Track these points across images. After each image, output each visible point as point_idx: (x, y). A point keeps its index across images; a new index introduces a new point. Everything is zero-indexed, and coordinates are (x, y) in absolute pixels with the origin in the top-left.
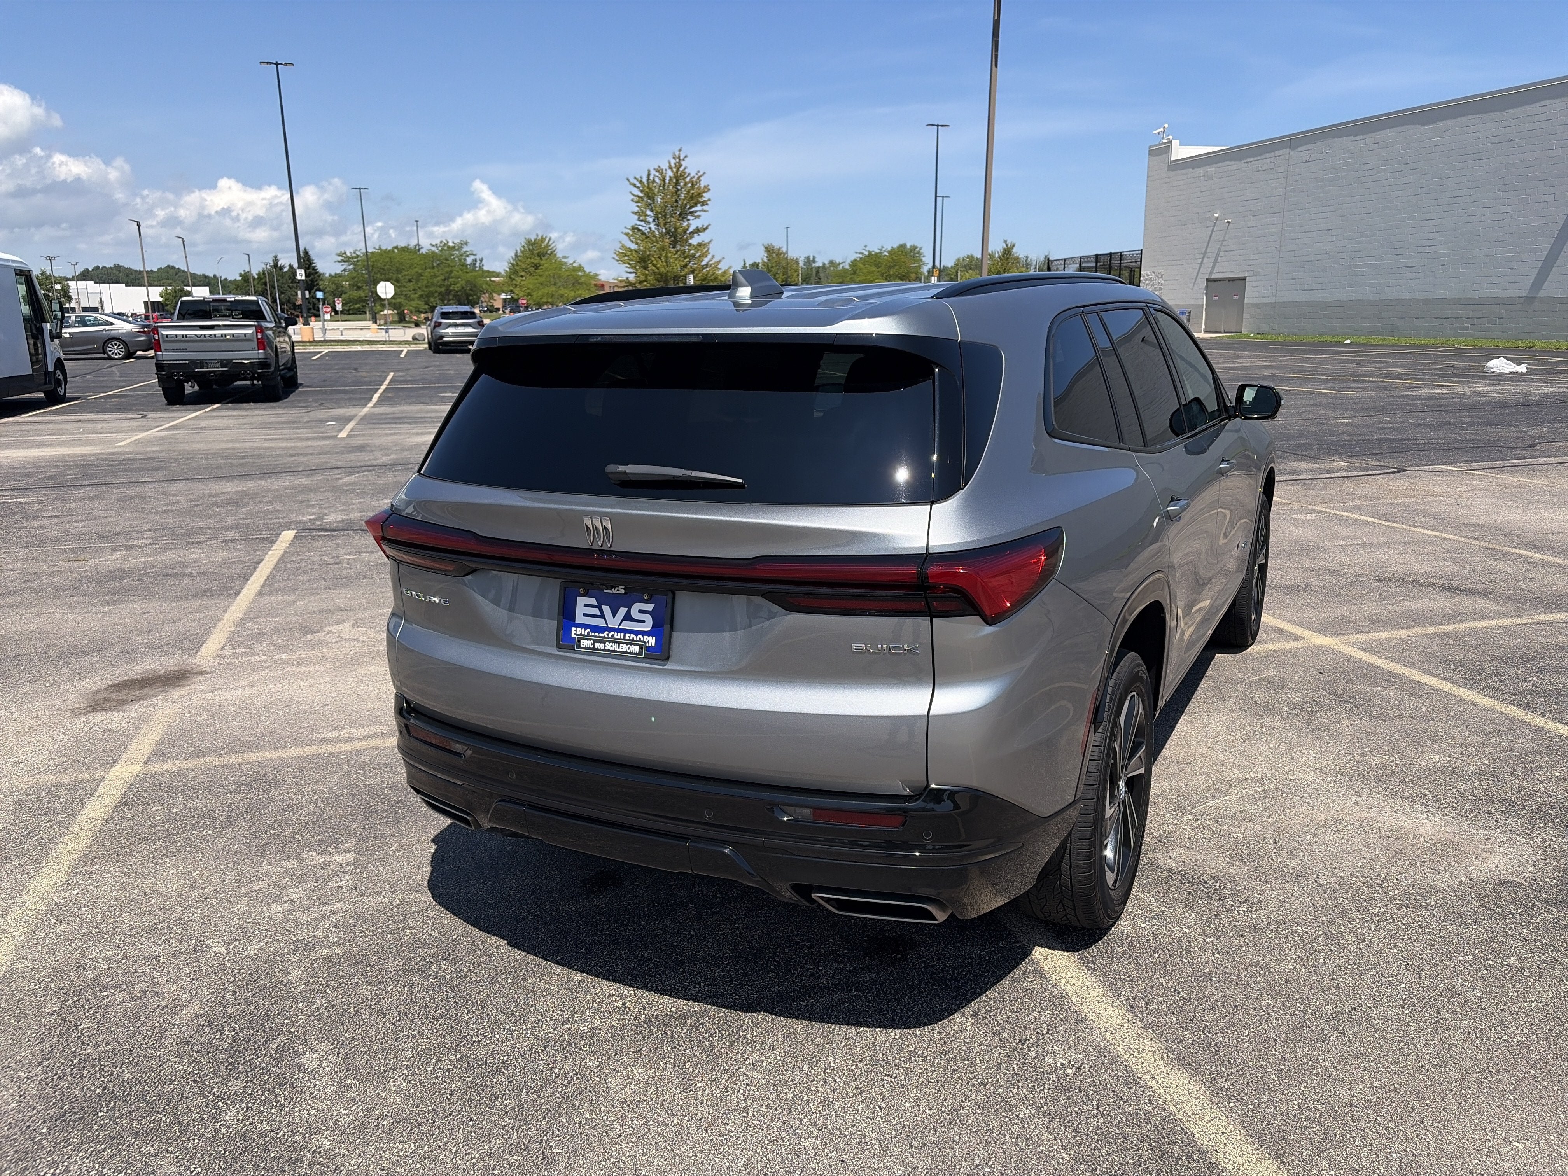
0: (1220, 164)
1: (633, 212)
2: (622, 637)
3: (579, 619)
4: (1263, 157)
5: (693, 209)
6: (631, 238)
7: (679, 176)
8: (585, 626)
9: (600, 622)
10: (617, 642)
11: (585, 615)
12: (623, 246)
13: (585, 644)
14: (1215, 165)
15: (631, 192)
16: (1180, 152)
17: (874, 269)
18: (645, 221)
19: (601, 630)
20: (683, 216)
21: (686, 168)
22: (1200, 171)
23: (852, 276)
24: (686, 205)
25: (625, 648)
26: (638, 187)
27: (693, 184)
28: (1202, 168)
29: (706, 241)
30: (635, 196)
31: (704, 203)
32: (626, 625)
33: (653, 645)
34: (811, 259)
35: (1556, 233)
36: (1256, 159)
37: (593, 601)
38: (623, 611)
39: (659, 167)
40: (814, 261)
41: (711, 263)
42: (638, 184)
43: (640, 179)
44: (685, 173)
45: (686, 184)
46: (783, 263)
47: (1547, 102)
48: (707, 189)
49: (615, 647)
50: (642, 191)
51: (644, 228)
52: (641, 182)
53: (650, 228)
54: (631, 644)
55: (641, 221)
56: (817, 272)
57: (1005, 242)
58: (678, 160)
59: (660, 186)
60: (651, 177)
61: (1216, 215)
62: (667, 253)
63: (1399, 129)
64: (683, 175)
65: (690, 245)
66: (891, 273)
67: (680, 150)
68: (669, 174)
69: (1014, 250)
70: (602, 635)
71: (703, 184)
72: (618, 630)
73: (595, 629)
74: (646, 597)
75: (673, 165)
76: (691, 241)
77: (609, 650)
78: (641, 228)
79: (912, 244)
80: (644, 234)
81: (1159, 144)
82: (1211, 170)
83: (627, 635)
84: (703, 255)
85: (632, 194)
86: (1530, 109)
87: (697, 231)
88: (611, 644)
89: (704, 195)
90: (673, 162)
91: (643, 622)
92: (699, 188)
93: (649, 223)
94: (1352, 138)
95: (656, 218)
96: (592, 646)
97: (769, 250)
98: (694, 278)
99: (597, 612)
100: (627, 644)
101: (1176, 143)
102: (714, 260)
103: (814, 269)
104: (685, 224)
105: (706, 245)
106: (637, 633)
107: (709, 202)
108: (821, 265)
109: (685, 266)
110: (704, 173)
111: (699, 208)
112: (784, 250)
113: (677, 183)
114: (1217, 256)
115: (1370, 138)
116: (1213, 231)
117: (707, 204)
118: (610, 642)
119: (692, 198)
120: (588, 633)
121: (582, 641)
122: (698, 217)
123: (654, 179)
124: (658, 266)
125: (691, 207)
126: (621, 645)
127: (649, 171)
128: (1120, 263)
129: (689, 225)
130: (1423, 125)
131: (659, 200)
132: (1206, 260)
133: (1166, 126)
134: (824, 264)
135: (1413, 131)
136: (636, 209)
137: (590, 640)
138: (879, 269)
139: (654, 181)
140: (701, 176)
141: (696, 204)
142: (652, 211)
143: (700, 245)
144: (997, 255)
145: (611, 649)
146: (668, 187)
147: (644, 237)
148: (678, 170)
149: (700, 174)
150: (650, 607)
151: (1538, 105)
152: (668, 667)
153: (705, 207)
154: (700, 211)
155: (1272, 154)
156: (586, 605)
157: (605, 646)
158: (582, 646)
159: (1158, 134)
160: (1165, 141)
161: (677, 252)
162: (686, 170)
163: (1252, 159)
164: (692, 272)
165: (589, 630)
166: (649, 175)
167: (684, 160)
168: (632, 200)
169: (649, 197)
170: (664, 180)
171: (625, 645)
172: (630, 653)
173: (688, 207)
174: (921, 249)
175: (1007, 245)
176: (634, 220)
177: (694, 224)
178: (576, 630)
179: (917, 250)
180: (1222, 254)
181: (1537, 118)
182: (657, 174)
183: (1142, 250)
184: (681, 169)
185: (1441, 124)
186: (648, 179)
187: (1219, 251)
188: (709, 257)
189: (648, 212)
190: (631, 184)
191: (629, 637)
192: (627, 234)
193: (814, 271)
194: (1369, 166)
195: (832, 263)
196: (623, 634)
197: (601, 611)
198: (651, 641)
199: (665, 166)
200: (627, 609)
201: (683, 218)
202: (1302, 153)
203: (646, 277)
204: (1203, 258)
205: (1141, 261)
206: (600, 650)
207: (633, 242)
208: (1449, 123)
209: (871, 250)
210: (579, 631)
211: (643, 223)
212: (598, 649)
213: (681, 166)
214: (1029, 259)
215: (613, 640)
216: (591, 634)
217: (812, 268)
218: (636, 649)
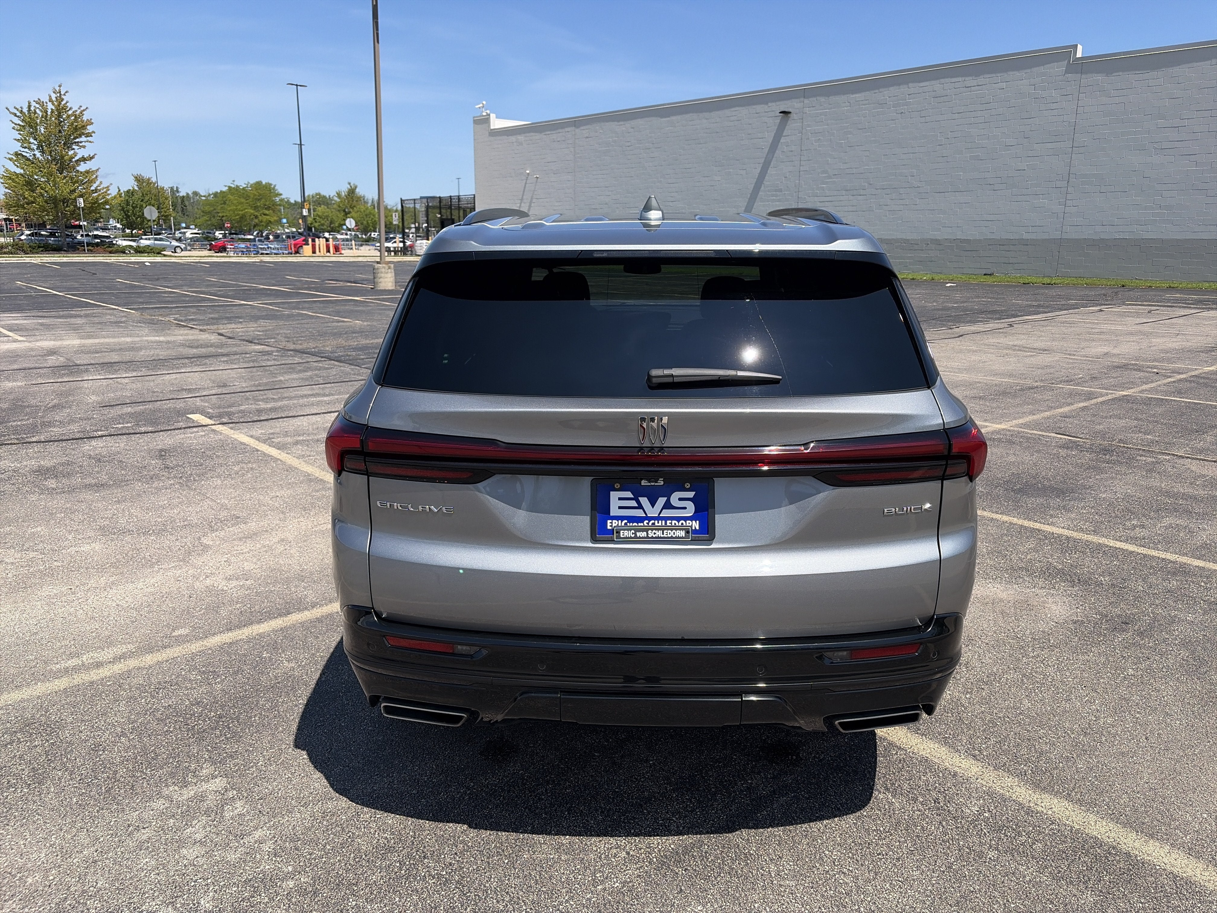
0: (528, 134)
1: (15, 139)
2: (664, 524)
3: (614, 511)
4: (557, 131)
5: (77, 140)
6: (16, 163)
7: (60, 109)
8: (621, 518)
9: (639, 513)
10: (660, 529)
11: (620, 508)
12: (7, 170)
13: (624, 534)
14: (523, 135)
15: (11, 121)
16: (497, 123)
17: (243, 200)
18: (29, 148)
19: (640, 520)
20: (68, 145)
21: (67, 102)
22: (513, 138)
23: (223, 206)
24: (70, 135)
25: (670, 534)
26: (18, 117)
27: (76, 117)
28: (515, 136)
29: (94, 169)
30: (16, 124)
31: (89, 135)
32: (666, 513)
33: (697, 528)
34: (175, 189)
35: (749, 196)
36: (552, 132)
37: (629, 494)
38: (662, 501)
39: (39, 99)
40: (178, 191)
41: (99, 188)
42: (18, 114)
43: (20, 109)
44: (67, 107)
45: (69, 116)
46: (153, 191)
47: (737, 108)
48: (90, 122)
49: (659, 533)
50: (23, 121)
51: (28, 154)
52: (21, 112)
53: (34, 155)
54: (676, 530)
55: (25, 148)
56: (183, 201)
57: (349, 184)
58: (58, 95)
59: (42, 117)
60: (32, 108)
61: (528, 172)
62: (55, 178)
63: (647, 119)
64: (65, 108)
65: (78, 171)
66: (259, 204)
67: (60, 86)
68: (50, 106)
69: (357, 190)
70: (642, 524)
71: (85, 118)
72: (658, 518)
73: (631, 519)
74: (688, 485)
75: (54, 99)
76: (78, 168)
77: (652, 537)
78: (24, 154)
79: (267, 182)
80: (28, 159)
81: (480, 116)
82: (521, 138)
83: (668, 522)
84: (91, 182)
85: (13, 123)
86: (727, 112)
87: (84, 159)
88: (654, 531)
89: (88, 127)
90: (54, 96)
91: (685, 508)
92: (82, 121)
93: (33, 150)
94: (616, 123)
95: (40, 147)
96: (633, 536)
97: (139, 179)
98: (84, 201)
99: (634, 503)
100: (672, 530)
101: (493, 116)
102: (102, 186)
103: (179, 198)
104: (71, 153)
105: (93, 172)
106: (678, 519)
107: (93, 134)
108: (185, 195)
109: (74, 191)
110: (87, 108)
111: (83, 139)
112: (154, 180)
113: (59, 116)
114: (531, 202)
115: (628, 124)
116: (526, 183)
117: (92, 136)
118: (652, 530)
119: (76, 129)
120: (626, 524)
121: (622, 532)
122: (84, 147)
123: (35, 110)
124: (47, 189)
125: (75, 138)
126: (665, 531)
127: (29, 103)
128: (459, 204)
129: (75, 154)
130: (661, 118)
131: (42, 130)
132: (523, 205)
133: (484, 102)
134: (188, 194)
135: (656, 121)
136: (19, 137)
137: (631, 530)
138: (248, 201)
139: (35, 113)
140: (84, 110)
141: (80, 136)
142: (36, 139)
143: (87, 172)
144: (343, 194)
145: (654, 536)
146: (51, 118)
147: (28, 163)
148: (60, 103)
149: (82, 109)
150: (691, 494)
151: (733, 109)
152: (713, 546)
153: (89, 139)
154: (85, 142)
155: (563, 130)
156: (620, 499)
157: (647, 534)
158: (622, 536)
159: (480, 107)
160: (484, 114)
161: (65, 177)
162: (68, 104)
163: (549, 132)
164: (81, 196)
165: (626, 521)
166: (29, 106)
167: (64, 95)
168: (13, 128)
169: (31, 127)
170: (46, 112)
171: (669, 531)
172: (676, 537)
173: (72, 137)
174: (275, 186)
175: (351, 187)
176: (17, 147)
177: (81, 153)
178: (612, 523)
179: (272, 186)
180: (534, 200)
181: (732, 118)
182: (37, 106)
183: (474, 195)
184: (63, 103)
185: (674, 118)
186: (29, 110)
187: (532, 198)
188: (98, 183)
189: (32, 140)
190: (11, 113)
191: (671, 523)
192: (10, 159)
193: (180, 201)
194: (629, 144)
195: (196, 193)
196: (664, 522)
197: (638, 502)
198: (696, 525)
199: (45, 99)
200: (666, 498)
201: (68, 147)
202: (584, 131)
203: (34, 199)
204: (521, 203)
205: (474, 203)
206: (643, 538)
207: (17, 167)
208: (679, 117)
209: (238, 185)
210: (615, 523)
211: (27, 150)
212: (640, 537)
213: (63, 100)
214: (366, 199)
215: (654, 528)
216: (628, 524)
217: (177, 197)
218: (682, 534)
